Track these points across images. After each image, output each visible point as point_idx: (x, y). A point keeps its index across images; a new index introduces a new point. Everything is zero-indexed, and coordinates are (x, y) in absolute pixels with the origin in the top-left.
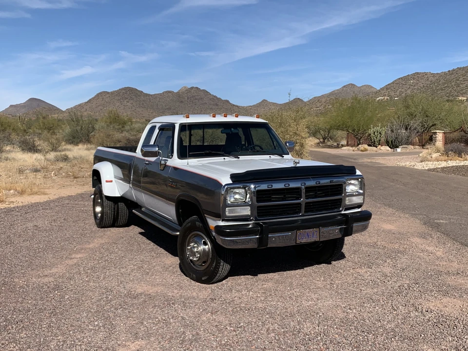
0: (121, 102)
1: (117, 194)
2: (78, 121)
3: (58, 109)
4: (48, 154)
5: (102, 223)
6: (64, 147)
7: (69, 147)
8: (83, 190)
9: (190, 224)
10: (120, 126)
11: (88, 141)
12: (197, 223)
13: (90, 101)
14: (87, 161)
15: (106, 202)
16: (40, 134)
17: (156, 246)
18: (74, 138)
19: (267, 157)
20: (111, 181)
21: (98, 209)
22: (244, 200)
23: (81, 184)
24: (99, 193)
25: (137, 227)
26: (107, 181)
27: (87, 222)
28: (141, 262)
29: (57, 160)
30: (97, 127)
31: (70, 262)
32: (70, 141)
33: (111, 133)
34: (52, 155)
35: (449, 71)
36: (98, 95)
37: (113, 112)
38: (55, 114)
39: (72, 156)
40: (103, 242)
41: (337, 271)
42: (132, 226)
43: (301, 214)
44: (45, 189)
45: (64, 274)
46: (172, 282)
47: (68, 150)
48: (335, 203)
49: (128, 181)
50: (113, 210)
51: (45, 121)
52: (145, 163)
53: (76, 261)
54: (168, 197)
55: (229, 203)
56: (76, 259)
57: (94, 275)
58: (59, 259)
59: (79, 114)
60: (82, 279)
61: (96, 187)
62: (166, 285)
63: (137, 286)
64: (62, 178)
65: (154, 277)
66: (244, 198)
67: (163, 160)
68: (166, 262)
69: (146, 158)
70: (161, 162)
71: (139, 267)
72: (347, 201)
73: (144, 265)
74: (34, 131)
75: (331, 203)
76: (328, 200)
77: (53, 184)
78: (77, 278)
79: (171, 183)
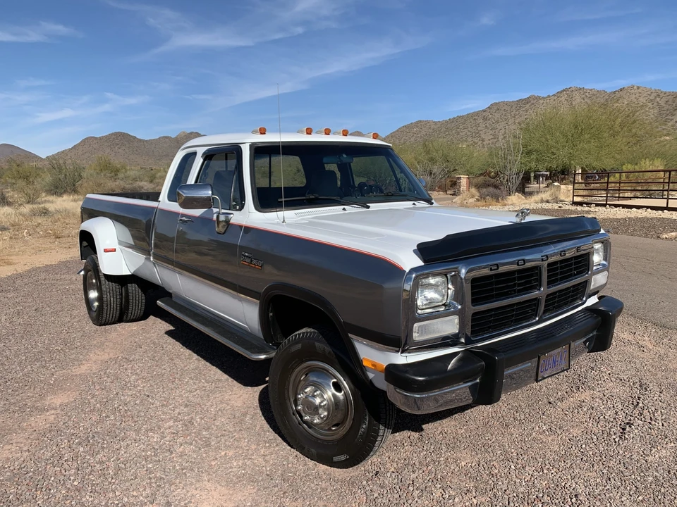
0: (111, 148)
1: (125, 271)
2: (60, 168)
3: (37, 156)
4: (22, 207)
5: (101, 317)
6: (45, 198)
7: (51, 198)
8: (69, 256)
9: (299, 346)
10: (113, 174)
11: (75, 191)
12: (317, 344)
14: (74, 214)
15: (106, 285)
16: (14, 184)
18: (57, 187)
19: (409, 204)
20: (114, 250)
21: (93, 294)
22: (444, 302)
23: (65, 246)
24: (93, 268)
25: (159, 320)
26: (106, 251)
27: (75, 313)
28: (186, 406)
29: (34, 214)
30: (84, 175)
32: (52, 192)
33: (102, 181)
34: (26, 209)
36: (84, 141)
37: (103, 159)
38: (33, 161)
39: (53, 209)
40: (106, 357)
41: (550, 403)
42: (151, 317)
43: (537, 319)
44: (11, 255)
45: (23, 466)
46: (266, 467)
47: (49, 201)
48: (578, 289)
49: (147, 252)
50: (118, 297)
51: (20, 169)
52: (181, 220)
53: (52, 418)
54: (240, 287)
55: (419, 311)
56: (53, 412)
57: (92, 465)
58: (16, 414)
59: (61, 162)
60: (64, 483)
61: (88, 259)
62: (257, 481)
63: (195, 492)
64: (38, 238)
65: (223, 453)
66: (444, 296)
67: (223, 214)
68: (233, 402)
69: (181, 210)
70: (218, 217)
71: (186, 425)
72: (592, 284)
73: (193, 415)
74: (6, 182)
75: (573, 291)
76: (574, 286)
77: (25, 247)
78: (53, 479)
79: (249, 260)
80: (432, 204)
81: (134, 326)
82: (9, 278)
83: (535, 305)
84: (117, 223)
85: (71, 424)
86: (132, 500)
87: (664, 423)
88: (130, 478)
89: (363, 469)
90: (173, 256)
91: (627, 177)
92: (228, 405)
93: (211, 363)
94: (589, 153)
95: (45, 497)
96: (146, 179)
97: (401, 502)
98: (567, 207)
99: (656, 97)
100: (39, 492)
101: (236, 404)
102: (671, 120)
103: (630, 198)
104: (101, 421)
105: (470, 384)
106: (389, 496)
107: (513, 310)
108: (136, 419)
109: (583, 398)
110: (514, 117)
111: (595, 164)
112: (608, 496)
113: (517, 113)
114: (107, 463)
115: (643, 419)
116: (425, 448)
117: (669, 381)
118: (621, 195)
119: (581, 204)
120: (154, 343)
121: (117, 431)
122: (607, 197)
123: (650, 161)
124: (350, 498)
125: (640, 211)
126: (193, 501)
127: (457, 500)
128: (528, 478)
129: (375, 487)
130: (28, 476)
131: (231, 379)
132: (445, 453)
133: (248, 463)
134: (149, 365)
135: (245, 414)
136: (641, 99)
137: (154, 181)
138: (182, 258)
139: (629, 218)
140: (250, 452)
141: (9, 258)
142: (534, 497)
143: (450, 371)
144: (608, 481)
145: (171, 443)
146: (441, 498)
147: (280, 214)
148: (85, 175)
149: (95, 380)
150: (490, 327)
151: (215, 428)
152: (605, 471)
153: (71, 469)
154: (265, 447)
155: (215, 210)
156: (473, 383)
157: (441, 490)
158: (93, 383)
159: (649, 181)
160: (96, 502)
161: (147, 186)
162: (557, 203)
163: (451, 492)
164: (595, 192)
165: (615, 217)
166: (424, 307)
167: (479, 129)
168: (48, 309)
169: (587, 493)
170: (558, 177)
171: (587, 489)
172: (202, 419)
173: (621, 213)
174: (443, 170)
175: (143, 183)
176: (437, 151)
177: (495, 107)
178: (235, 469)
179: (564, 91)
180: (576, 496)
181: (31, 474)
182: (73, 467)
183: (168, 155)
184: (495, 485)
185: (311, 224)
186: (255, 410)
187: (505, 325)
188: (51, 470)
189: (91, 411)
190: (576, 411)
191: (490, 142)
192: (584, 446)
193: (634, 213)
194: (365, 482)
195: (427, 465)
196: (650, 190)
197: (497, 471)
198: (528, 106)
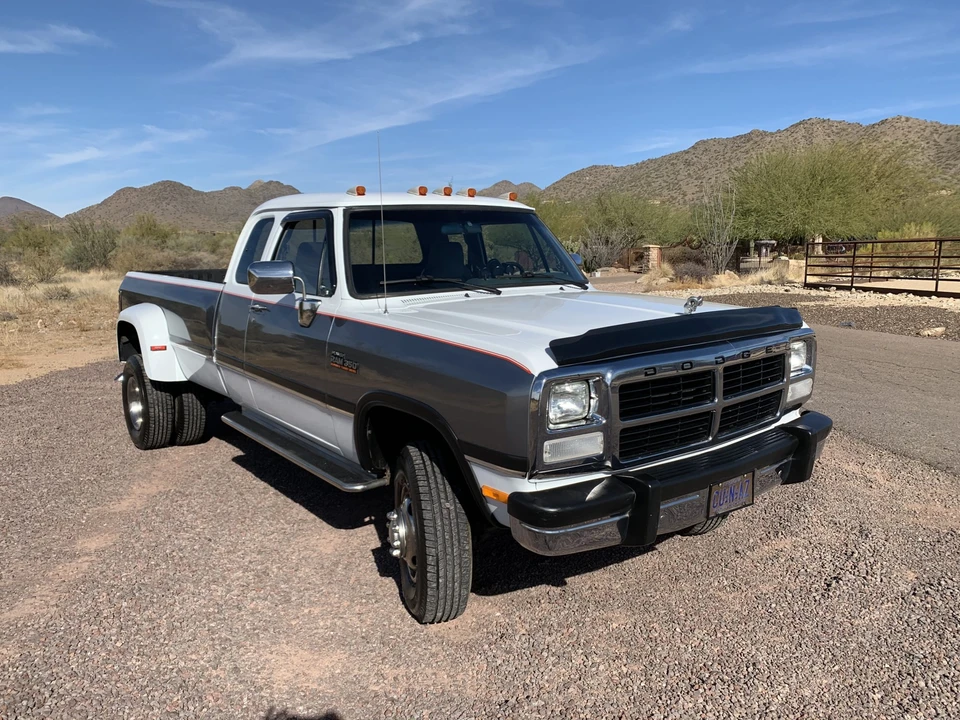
0: (157, 204)
1: (179, 376)
2: (85, 232)
3: (52, 215)
4: (33, 287)
5: (146, 438)
6: (65, 275)
7: (72, 274)
8: (101, 356)
10: (159, 241)
11: (106, 264)
13: (105, 202)
14: (108, 299)
15: (154, 395)
16: (20, 254)
17: (283, 497)
18: (81, 260)
19: (555, 289)
20: (165, 348)
21: (136, 408)
22: (584, 415)
23: (95, 342)
24: (135, 373)
25: (224, 443)
26: (153, 349)
27: (111, 433)
28: (260, 553)
29: (50, 297)
30: (119, 242)
31: (71, 570)
32: (75, 266)
33: (145, 251)
34: (40, 290)
35: (637, 164)
36: (118, 193)
37: (146, 219)
38: (46, 222)
39: (77, 291)
40: (154, 490)
41: (737, 552)
42: (214, 439)
43: (710, 439)
44: (21, 355)
45: (50, 624)
46: (361, 627)
47: (70, 280)
48: (769, 401)
49: (207, 350)
50: (170, 411)
51: (29, 233)
52: (253, 308)
53: (85, 566)
54: (329, 396)
55: (551, 426)
56: (86, 558)
57: (139, 622)
58: (39, 562)
59: (87, 223)
60: (104, 644)
61: (129, 361)
62: (350, 644)
63: (269, 656)
64: (57, 330)
65: (306, 611)
66: (584, 407)
67: (308, 300)
68: (321, 548)
69: (254, 296)
70: (301, 305)
71: (258, 576)
72: (789, 395)
73: (269, 564)
74: (9, 250)
75: (762, 404)
76: (762, 397)
77: (39, 344)
78: (89, 639)
79: (341, 362)
80: (587, 288)
81: (191, 450)
82: (20, 385)
83: (706, 420)
84: (168, 312)
85: (110, 573)
86: (190, 664)
87: (884, 579)
88: (187, 639)
89: (485, 630)
90: (244, 357)
91: (884, 249)
92: (314, 551)
93: (292, 499)
94: (832, 213)
95: (80, 661)
96: (206, 247)
97: (531, 669)
98: (797, 291)
99: (932, 133)
100: (72, 655)
101: (324, 551)
102: (955, 165)
103: (887, 279)
104: (148, 570)
105: (617, 518)
106: (517, 662)
107: (677, 427)
108: (194, 568)
109: (781, 546)
110: (729, 161)
111: (839, 229)
112: (795, 664)
113: (734, 155)
114: (158, 621)
115: (857, 573)
116: (567, 606)
117: (900, 526)
118: (874, 274)
119: (815, 286)
120: (218, 473)
121: (170, 583)
122: (852, 276)
123: (916, 225)
124: (466, 665)
125: (898, 297)
126: (267, 666)
127: (602, 667)
128: (697, 643)
129: (499, 652)
130: (57, 635)
131: (318, 520)
132: (592, 612)
133: (338, 623)
134: (211, 501)
135: (336, 564)
136: (911, 136)
137: (218, 251)
138: (257, 360)
139: (881, 307)
140: (342, 610)
141: (18, 358)
142: (701, 665)
143: (591, 501)
144: (799, 648)
145: (239, 598)
146: (582, 666)
147: (382, 301)
148: (121, 241)
149: (140, 519)
150: (645, 448)
151: (296, 581)
152: (796, 635)
153: (112, 627)
154: (361, 604)
155: (298, 296)
156: (621, 517)
157: (583, 657)
158: (138, 524)
159: (915, 254)
160: (145, 666)
161: (207, 259)
162: (783, 285)
163: (596, 659)
164: (838, 270)
165: (862, 306)
166: (558, 421)
167: (679, 177)
168: (74, 427)
169: (769, 661)
170: (786, 248)
171: (771, 656)
172: (279, 568)
173: (871, 300)
174: (625, 237)
175: (202, 253)
176: (617, 210)
177: (702, 146)
178: (322, 631)
179: (800, 123)
180: (754, 664)
181: (61, 633)
182: (114, 626)
183: (236, 214)
184: (653, 650)
185: (421, 315)
186: (350, 558)
187: (667, 445)
188: (86, 629)
189: (136, 558)
190: (770, 562)
191: (695, 196)
192: (773, 605)
193: (890, 300)
194: (486, 647)
195: (568, 627)
196: (915, 268)
197: (656, 635)
198: (748, 145)
